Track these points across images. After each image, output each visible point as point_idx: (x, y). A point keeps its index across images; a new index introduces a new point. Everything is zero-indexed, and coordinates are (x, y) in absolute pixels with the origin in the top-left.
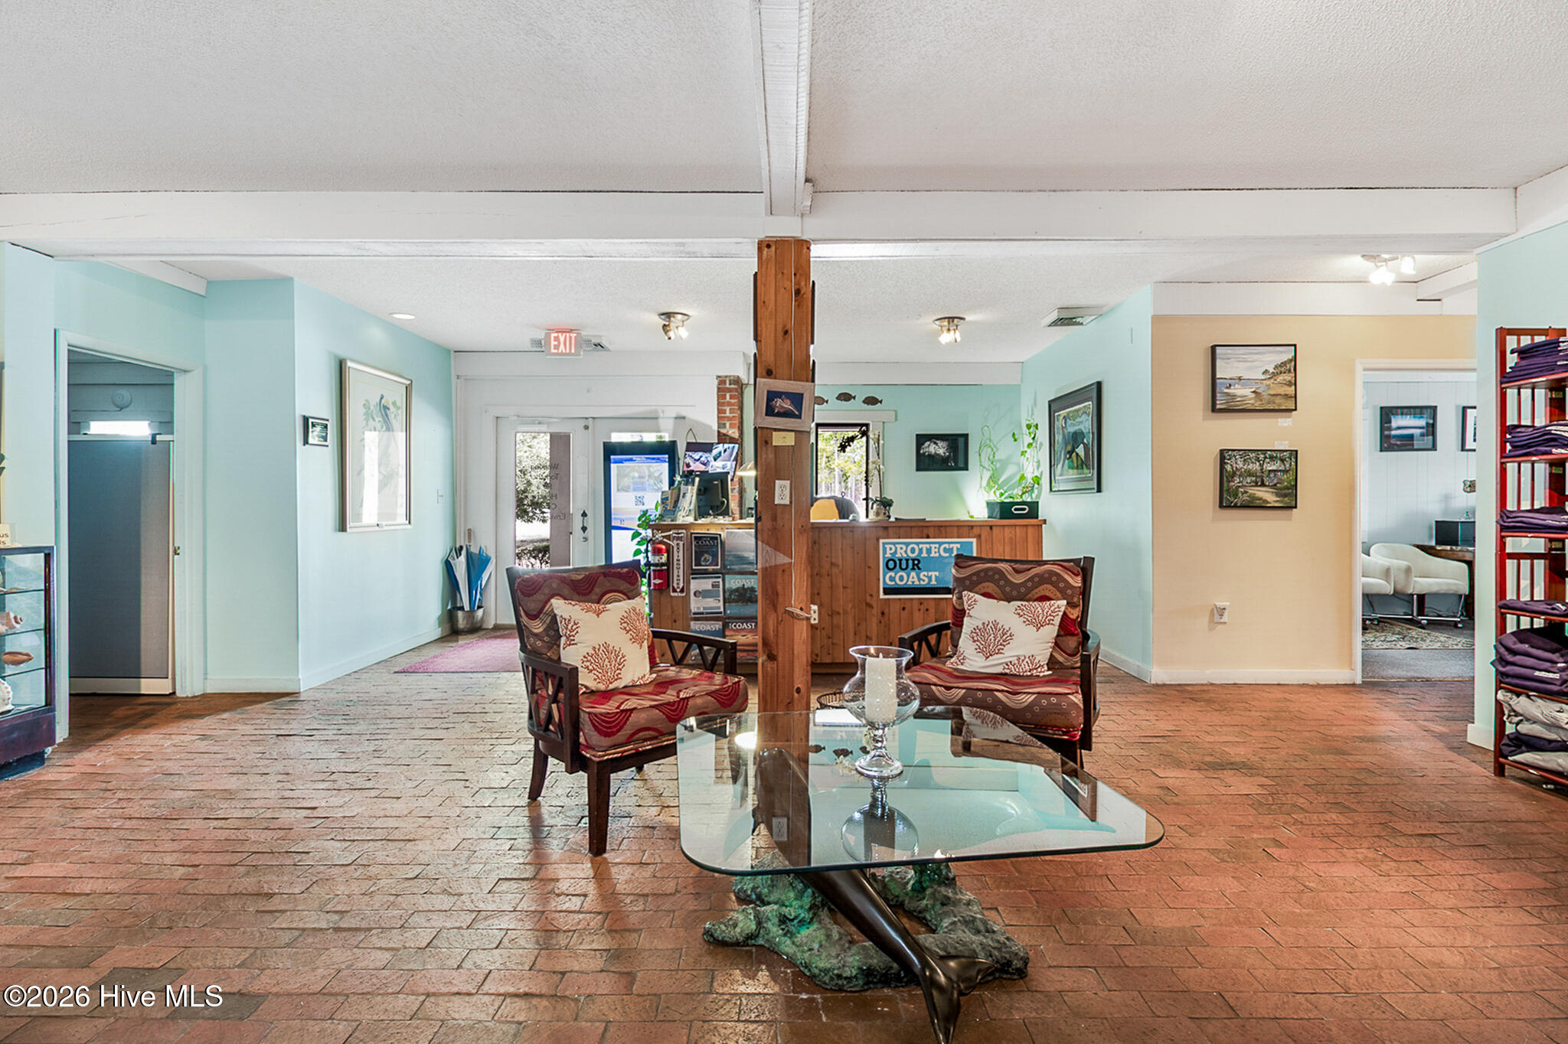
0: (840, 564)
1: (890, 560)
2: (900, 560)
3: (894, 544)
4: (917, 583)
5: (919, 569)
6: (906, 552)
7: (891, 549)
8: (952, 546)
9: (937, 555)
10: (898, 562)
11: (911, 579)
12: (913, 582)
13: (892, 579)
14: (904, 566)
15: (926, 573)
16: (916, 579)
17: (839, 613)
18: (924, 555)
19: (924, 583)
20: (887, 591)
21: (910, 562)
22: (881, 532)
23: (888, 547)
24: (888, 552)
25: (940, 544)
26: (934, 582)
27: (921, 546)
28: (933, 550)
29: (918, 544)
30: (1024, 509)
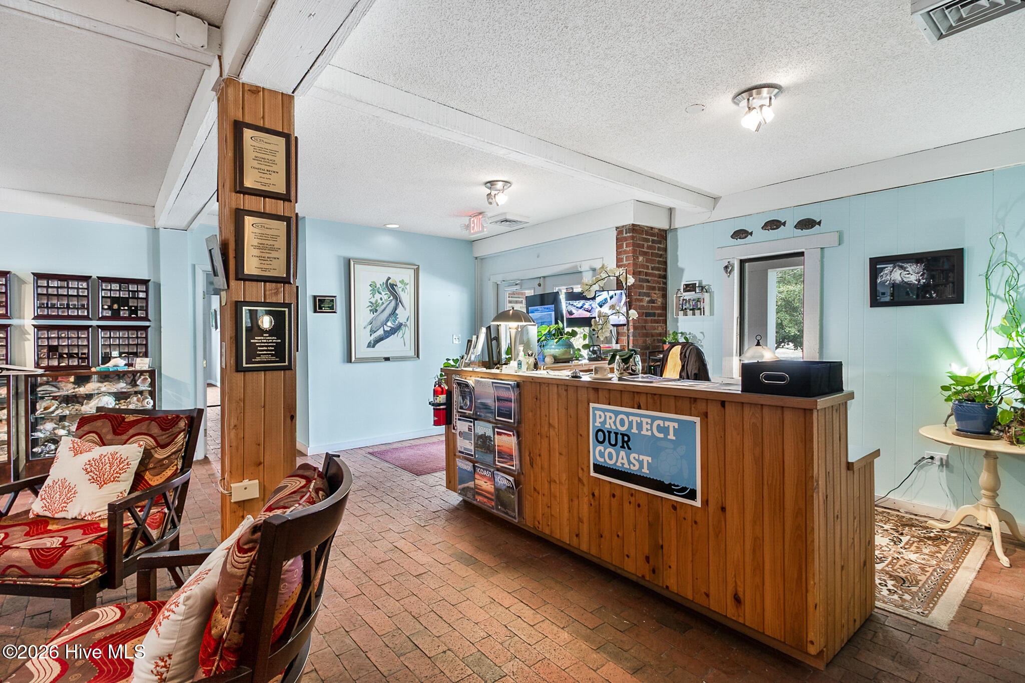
0: (557, 427)
1: (599, 430)
2: (609, 432)
3: (604, 411)
4: (626, 466)
5: (629, 448)
6: (615, 423)
7: (600, 417)
8: (667, 424)
9: (649, 433)
10: (607, 434)
11: (620, 460)
12: (623, 464)
13: (602, 455)
14: (613, 442)
15: (636, 456)
16: (625, 461)
17: (555, 482)
18: (634, 430)
19: (635, 469)
20: (599, 468)
21: (620, 437)
22: (592, 394)
23: (598, 413)
24: (598, 420)
25: (654, 419)
26: (645, 471)
27: (631, 418)
28: (645, 426)
29: (628, 414)
30: (782, 378)
